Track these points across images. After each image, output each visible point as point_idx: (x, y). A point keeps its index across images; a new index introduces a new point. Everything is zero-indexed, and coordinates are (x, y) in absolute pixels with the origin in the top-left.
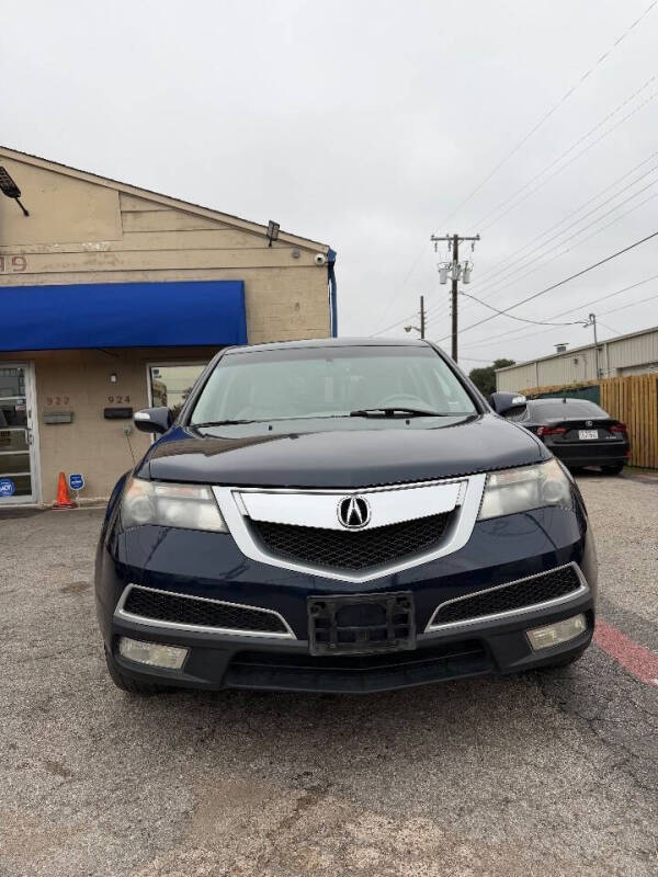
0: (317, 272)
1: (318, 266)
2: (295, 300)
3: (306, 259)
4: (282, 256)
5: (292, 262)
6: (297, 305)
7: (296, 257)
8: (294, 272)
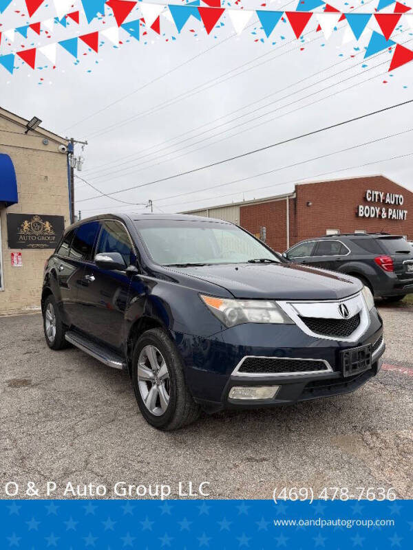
0: (60, 156)
1: (60, 153)
2: (44, 173)
3: (52, 146)
4: (34, 141)
5: (42, 147)
6: (46, 177)
7: (45, 144)
8: (43, 154)
